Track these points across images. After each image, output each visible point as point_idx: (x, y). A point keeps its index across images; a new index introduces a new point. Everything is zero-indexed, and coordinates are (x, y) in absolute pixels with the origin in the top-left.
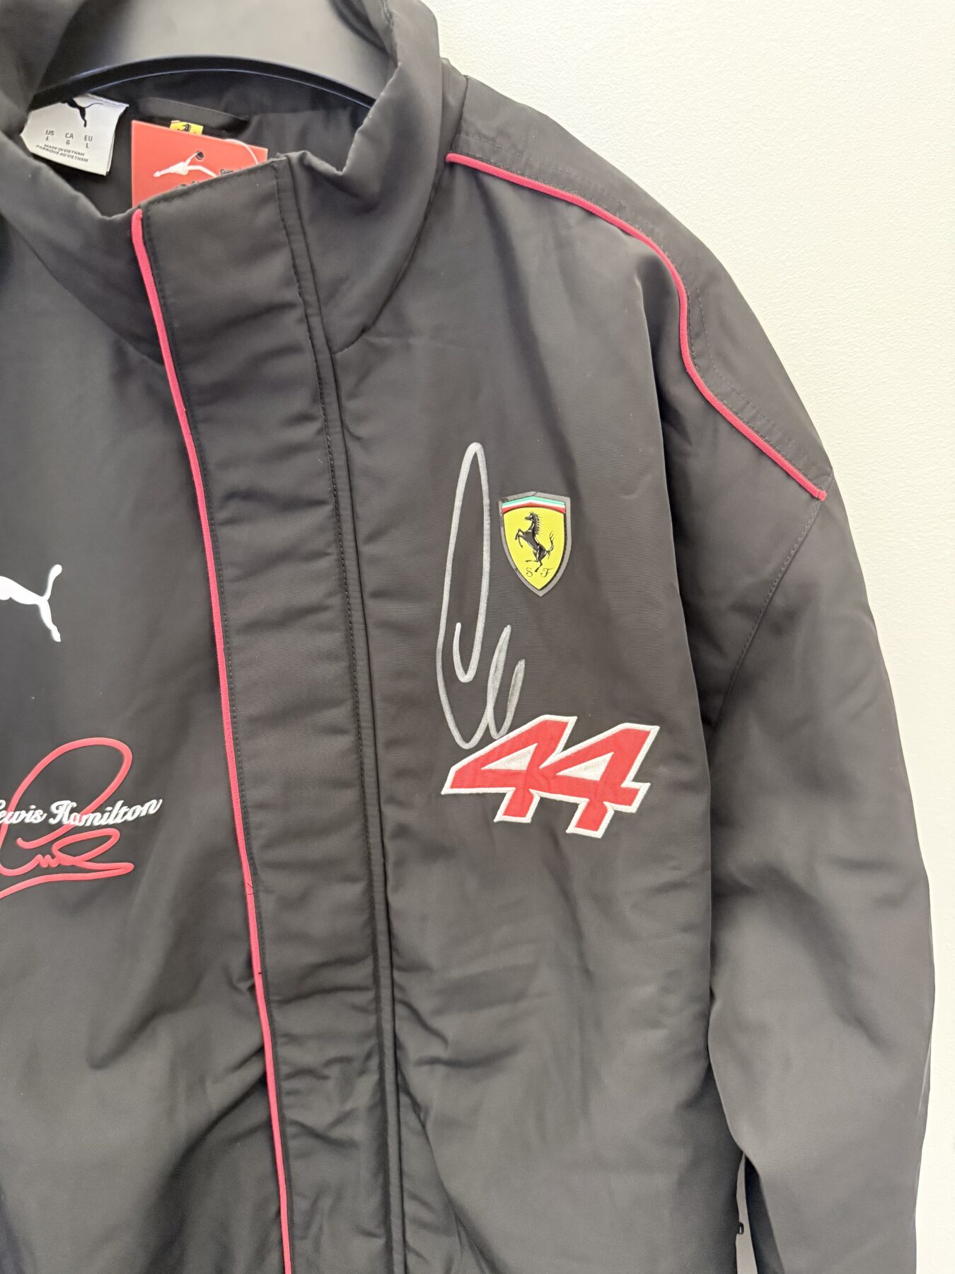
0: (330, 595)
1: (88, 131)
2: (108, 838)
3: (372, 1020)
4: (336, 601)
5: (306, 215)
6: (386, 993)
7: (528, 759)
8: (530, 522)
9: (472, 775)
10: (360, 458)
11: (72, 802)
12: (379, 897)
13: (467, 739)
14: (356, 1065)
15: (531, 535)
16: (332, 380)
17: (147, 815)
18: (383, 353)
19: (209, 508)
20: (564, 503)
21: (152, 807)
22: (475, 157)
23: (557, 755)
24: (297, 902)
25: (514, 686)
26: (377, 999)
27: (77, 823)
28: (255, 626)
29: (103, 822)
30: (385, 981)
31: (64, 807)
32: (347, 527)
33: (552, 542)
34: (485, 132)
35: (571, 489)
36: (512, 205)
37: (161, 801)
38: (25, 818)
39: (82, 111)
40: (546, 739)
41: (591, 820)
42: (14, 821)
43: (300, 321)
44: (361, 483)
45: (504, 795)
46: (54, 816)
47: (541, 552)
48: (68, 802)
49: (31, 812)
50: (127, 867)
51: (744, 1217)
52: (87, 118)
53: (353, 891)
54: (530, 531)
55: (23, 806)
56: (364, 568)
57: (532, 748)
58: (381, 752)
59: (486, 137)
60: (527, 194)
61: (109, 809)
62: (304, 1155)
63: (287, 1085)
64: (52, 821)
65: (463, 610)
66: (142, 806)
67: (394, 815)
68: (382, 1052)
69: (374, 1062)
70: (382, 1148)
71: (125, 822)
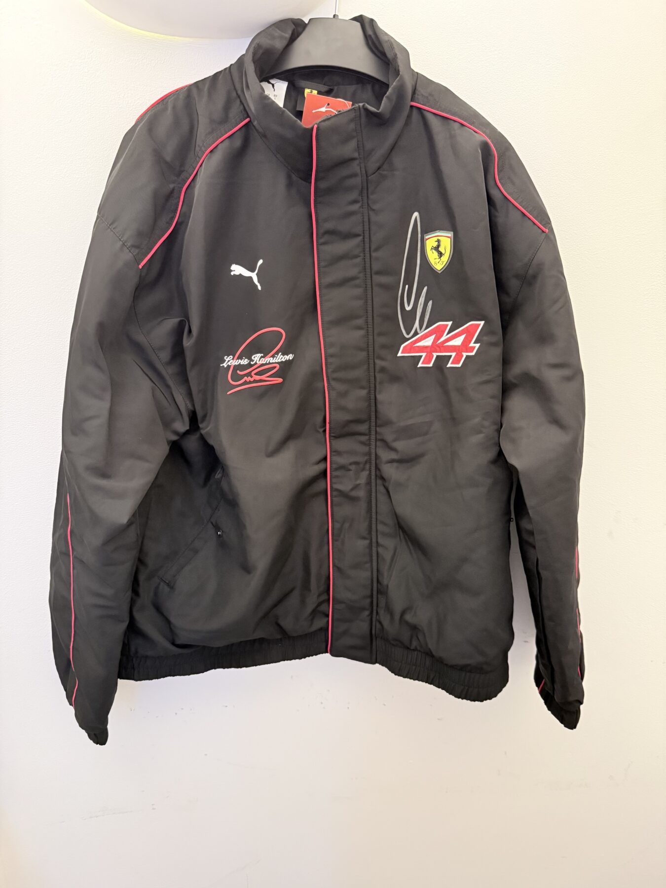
0: (360, 272)
1: (276, 93)
2: (275, 367)
3: (367, 448)
4: (361, 275)
5: (363, 126)
6: (373, 437)
7: (432, 341)
8: (437, 243)
9: (411, 348)
10: (374, 218)
11: (261, 354)
12: (373, 396)
13: (408, 334)
14: (361, 466)
15: (437, 249)
16: (366, 187)
17: (290, 360)
18: (384, 177)
19: (318, 237)
20: (450, 234)
21: (290, 357)
22: (421, 104)
23: (444, 337)
24: (344, 395)
25: (428, 310)
26: (370, 439)
27: (263, 362)
28: (332, 285)
29: (274, 361)
30: (373, 433)
31: (258, 356)
32: (367, 246)
33: (445, 250)
34: (425, 94)
35: (454, 228)
36: (434, 122)
37: (293, 355)
38: (240, 363)
39: (273, 85)
40: (439, 332)
41: (456, 361)
42: (236, 364)
43: (358, 165)
44: (373, 228)
45: (422, 356)
46: (253, 361)
47: (441, 254)
48: (259, 354)
49: (244, 360)
50: (280, 380)
52: (275, 88)
53: (364, 392)
54: (437, 246)
55: (240, 358)
56: (373, 262)
57: (433, 336)
58: (375, 337)
59: (425, 97)
60: (439, 118)
61: (276, 356)
62: (339, 504)
63: (335, 473)
64: (252, 363)
65: (409, 281)
66: (287, 356)
67: (379, 363)
68: (370, 463)
69: (367, 466)
70: (369, 502)
71: (282, 362)
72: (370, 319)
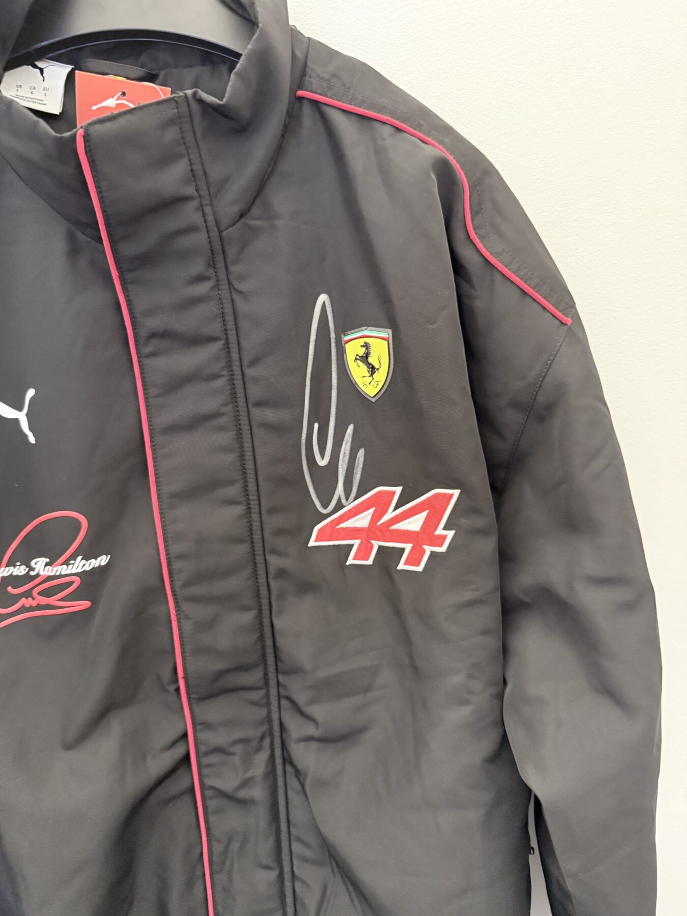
0: (225, 405)
1: (45, 84)
2: (71, 583)
3: (264, 711)
4: (229, 409)
5: (199, 135)
6: (273, 691)
7: (369, 519)
8: (364, 349)
9: (331, 532)
10: (243, 307)
11: (46, 558)
12: (266, 622)
13: (325, 506)
14: (254, 744)
15: (365, 358)
16: (221, 251)
17: (100, 566)
18: (255, 232)
19: (137, 345)
20: (387, 333)
21: (103, 560)
22: (316, 93)
23: (390, 515)
24: (208, 625)
25: (357, 467)
26: (268, 695)
27: (50, 574)
28: (173, 429)
29: (68, 572)
30: (273, 683)
31: (41, 562)
32: (235, 356)
33: (380, 362)
34: (322, 75)
35: (392, 323)
36: (345, 127)
37: (109, 556)
38: (13, 572)
39: (42, 71)
40: (381, 503)
41: (414, 559)
42: (5, 574)
43: (197, 209)
44: (244, 324)
45: (352, 546)
46: (33, 569)
47: (372, 370)
48: (43, 558)
49: (17, 567)
50: (85, 604)
51: (534, 843)
52: (44, 75)
53: (248, 617)
54: (365, 355)
55: (11, 563)
56: (248, 386)
57: (371, 511)
58: (264, 517)
59: (323, 78)
60: (354, 118)
61: (72, 562)
62: (219, 811)
63: (205, 760)
64: (32, 573)
65: (319, 414)
66: (96, 559)
67: (275, 562)
68: (272, 735)
69: (267, 742)
70: (274, 804)
71: (84, 572)
72: (252, 486)
